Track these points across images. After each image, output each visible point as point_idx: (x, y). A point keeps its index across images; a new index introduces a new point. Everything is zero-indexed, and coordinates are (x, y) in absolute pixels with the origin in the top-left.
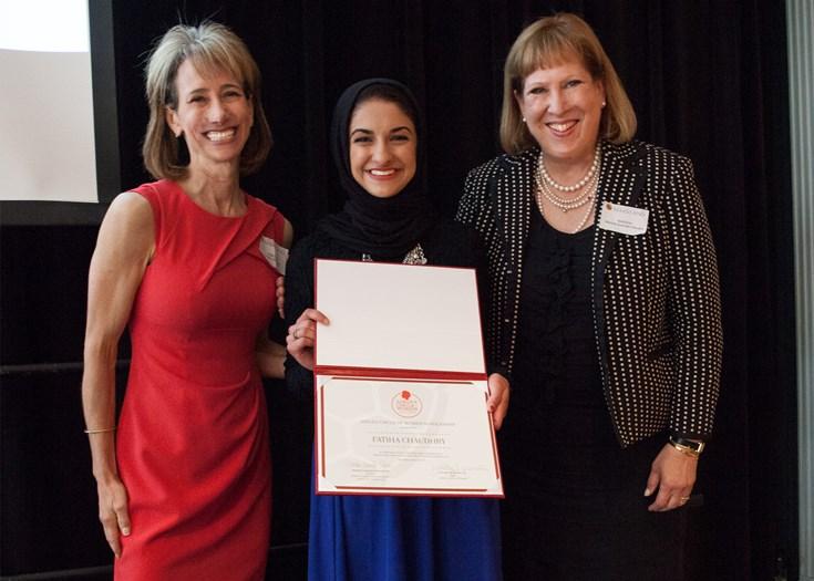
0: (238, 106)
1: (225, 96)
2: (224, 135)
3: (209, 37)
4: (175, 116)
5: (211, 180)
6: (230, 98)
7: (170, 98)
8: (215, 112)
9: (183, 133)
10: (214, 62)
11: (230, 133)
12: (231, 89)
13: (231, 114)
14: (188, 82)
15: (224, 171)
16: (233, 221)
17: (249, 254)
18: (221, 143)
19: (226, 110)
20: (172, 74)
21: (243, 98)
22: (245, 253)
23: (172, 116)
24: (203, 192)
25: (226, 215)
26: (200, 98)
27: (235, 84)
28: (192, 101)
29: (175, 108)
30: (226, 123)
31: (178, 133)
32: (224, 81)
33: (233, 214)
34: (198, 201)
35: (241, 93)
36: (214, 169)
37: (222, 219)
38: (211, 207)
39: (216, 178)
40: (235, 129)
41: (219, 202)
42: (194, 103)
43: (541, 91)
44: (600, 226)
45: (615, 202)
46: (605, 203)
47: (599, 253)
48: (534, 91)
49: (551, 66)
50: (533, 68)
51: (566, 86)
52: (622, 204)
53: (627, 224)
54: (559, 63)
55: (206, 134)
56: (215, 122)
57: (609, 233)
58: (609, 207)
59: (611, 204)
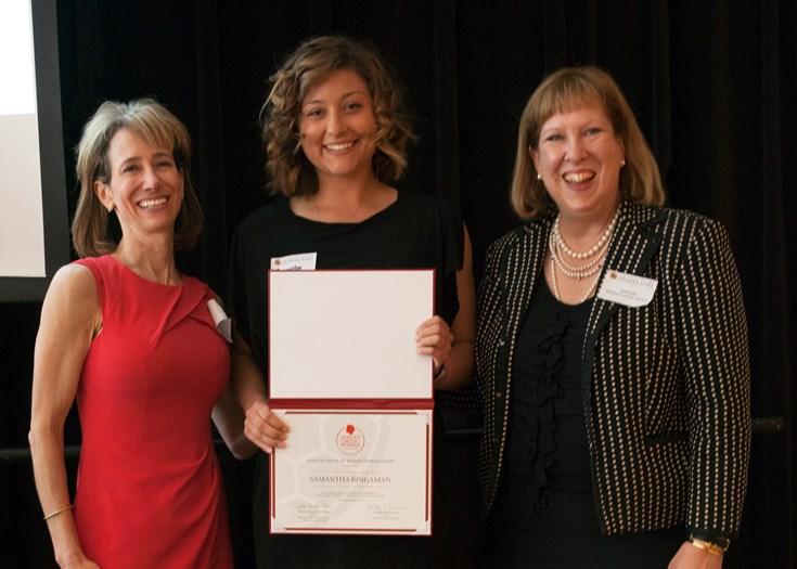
0: (170, 175)
1: (157, 166)
2: (157, 202)
3: (139, 111)
4: (107, 191)
5: (145, 252)
6: (162, 168)
7: (100, 171)
8: (148, 179)
9: (115, 207)
11: (164, 200)
13: (163, 182)
14: (121, 150)
15: (160, 241)
16: (172, 290)
17: (195, 319)
18: (155, 210)
19: (159, 179)
20: (103, 146)
21: (174, 168)
22: (188, 317)
23: (104, 192)
24: (140, 263)
25: (166, 283)
26: (133, 167)
27: (166, 152)
28: (125, 171)
29: (108, 182)
30: (158, 190)
31: (110, 208)
32: (155, 151)
33: (172, 283)
34: (136, 270)
35: (172, 162)
36: (148, 240)
37: (161, 287)
38: (149, 274)
39: (150, 249)
40: (168, 198)
41: (157, 272)
42: (127, 173)
43: (558, 137)
44: (600, 296)
45: (621, 270)
46: (609, 272)
47: (593, 325)
48: (550, 139)
49: (570, 111)
50: (550, 114)
51: (585, 134)
52: (630, 272)
53: (631, 295)
54: (578, 108)
55: (138, 204)
56: (147, 190)
57: (608, 303)
58: (614, 276)
59: (616, 272)
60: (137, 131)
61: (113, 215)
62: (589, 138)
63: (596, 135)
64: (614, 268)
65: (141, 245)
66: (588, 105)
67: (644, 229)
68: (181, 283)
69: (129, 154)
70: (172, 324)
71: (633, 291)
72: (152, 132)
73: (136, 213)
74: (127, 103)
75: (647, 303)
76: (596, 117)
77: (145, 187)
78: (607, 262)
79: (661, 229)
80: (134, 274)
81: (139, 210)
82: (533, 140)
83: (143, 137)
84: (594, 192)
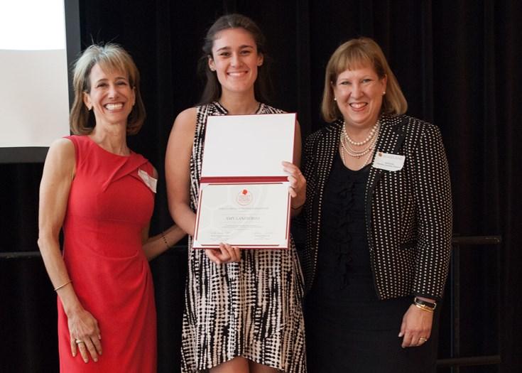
0: (125, 90)
1: (118, 84)
2: (116, 106)
4: (89, 98)
5: (109, 134)
6: (120, 86)
8: (111, 92)
9: (93, 108)
10: (112, 64)
12: (122, 80)
13: (120, 94)
14: (96, 76)
15: (117, 130)
16: (122, 158)
17: (132, 176)
18: (115, 111)
19: (119, 92)
20: (88, 72)
21: (128, 86)
22: (128, 175)
23: (87, 98)
24: (104, 142)
25: (119, 154)
26: (103, 85)
27: (123, 77)
28: (98, 86)
29: (89, 92)
30: (116, 100)
31: (90, 108)
32: (116, 76)
33: (122, 155)
34: (101, 146)
35: (127, 83)
36: (110, 128)
37: (116, 156)
38: (109, 148)
39: (111, 133)
40: (123, 103)
41: (114, 148)
42: (99, 88)
43: (347, 83)
44: (374, 166)
45: (385, 152)
46: (378, 153)
47: (371, 182)
48: (343, 83)
49: (354, 69)
50: (344, 70)
51: (362, 82)
52: (390, 153)
53: (391, 165)
54: (359, 68)
55: (105, 106)
56: (111, 98)
57: (378, 170)
58: (380, 155)
59: (382, 153)
61: (92, 111)
62: (365, 84)
63: (369, 83)
64: (381, 151)
65: (106, 131)
66: (364, 66)
67: (396, 129)
68: (128, 155)
69: (101, 77)
70: (118, 178)
71: (392, 163)
73: (103, 112)
74: (103, 46)
75: (400, 169)
76: (368, 73)
77: (109, 96)
78: (377, 148)
79: (406, 128)
81: (105, 109)
82: (333, 79)
84: (368, 112)
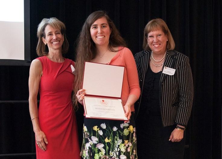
0: (60, 36)
1: (56, 34)
2: (57, 42)
3: (52, 20)
4: (45, 40)
6: (58, 34)
7: (43, 35)
8: (54, 37)
12: (58, 32)
13: (58, 37)
14: (48, 30)
15: (57, 52)
16: (61, 64)
20: (43, 29)
22: (64, 71)
24: (53, 58)
25: (59, 62)
26: (50, 34)
27: (59, 30)
29: (45, 38)
30: (57, 40)
32: (56, 30)
33: (61, 62)
35: (60, 33)
36: (54, 51)
38: (55, 61)
39: (55, 54)
40: (59, 41)
41: (57, 60)
42: (49, 36)
44: (163, 73)
45: (167, 67)
46: (165, 67)
48: (150, 37)
49: (154, 31)
53: (170, 72)
55: (52, 43)
57: (165, 74)
60: (51, 26)
61: (47, 45)
63: (160, 36)
65: (53, 53)
66: (158, 29)
69: (50, 31)
70: (59, 74)
72: (55, 26)
74: (49, 18)
77: (53, 39)
78: (164, 65)
79: (176, 57)
80: (51, 61)
83: (53, 27)
